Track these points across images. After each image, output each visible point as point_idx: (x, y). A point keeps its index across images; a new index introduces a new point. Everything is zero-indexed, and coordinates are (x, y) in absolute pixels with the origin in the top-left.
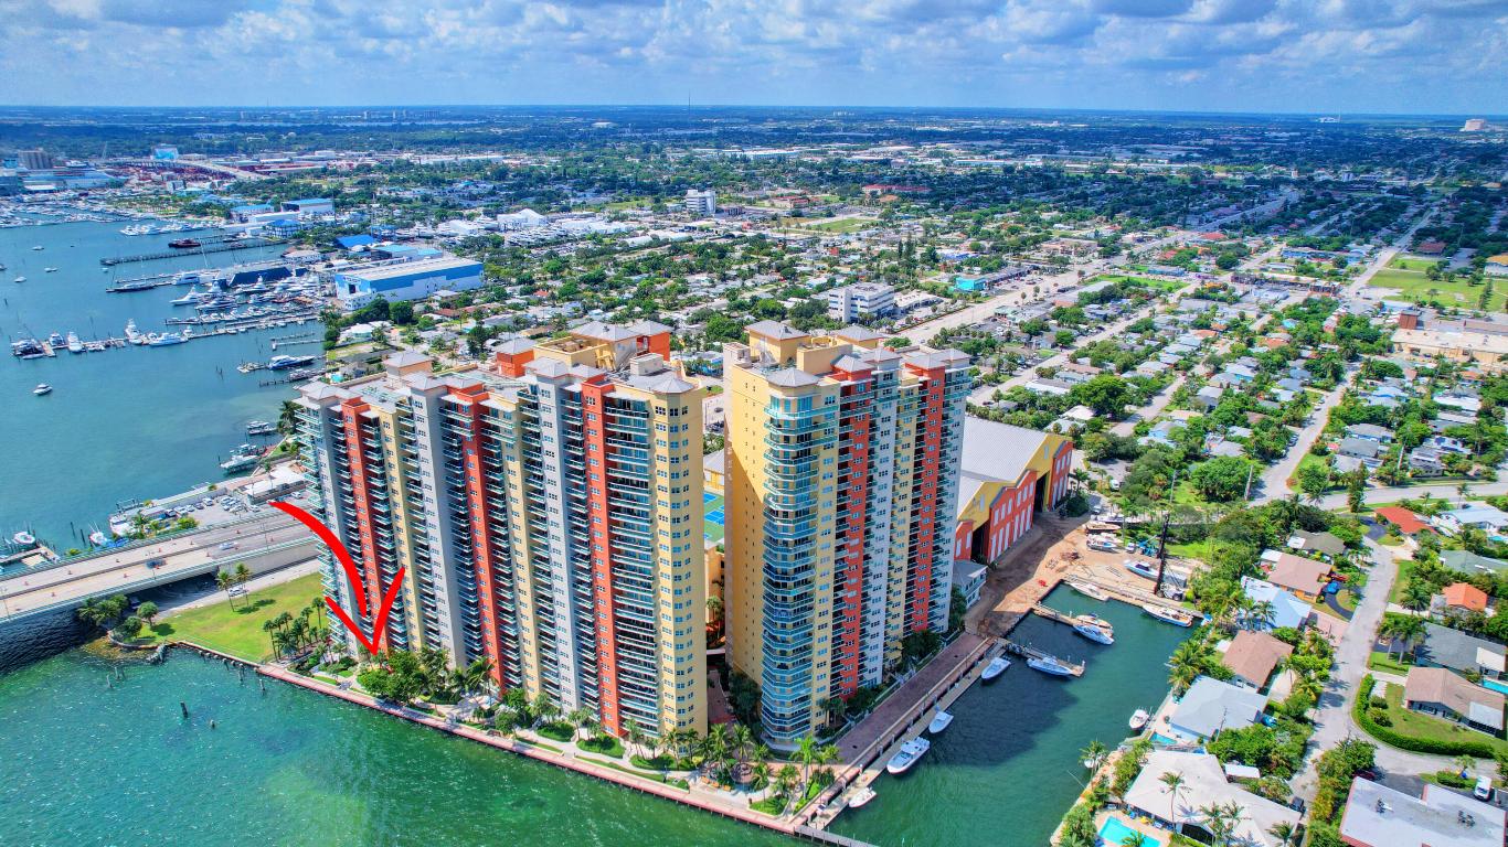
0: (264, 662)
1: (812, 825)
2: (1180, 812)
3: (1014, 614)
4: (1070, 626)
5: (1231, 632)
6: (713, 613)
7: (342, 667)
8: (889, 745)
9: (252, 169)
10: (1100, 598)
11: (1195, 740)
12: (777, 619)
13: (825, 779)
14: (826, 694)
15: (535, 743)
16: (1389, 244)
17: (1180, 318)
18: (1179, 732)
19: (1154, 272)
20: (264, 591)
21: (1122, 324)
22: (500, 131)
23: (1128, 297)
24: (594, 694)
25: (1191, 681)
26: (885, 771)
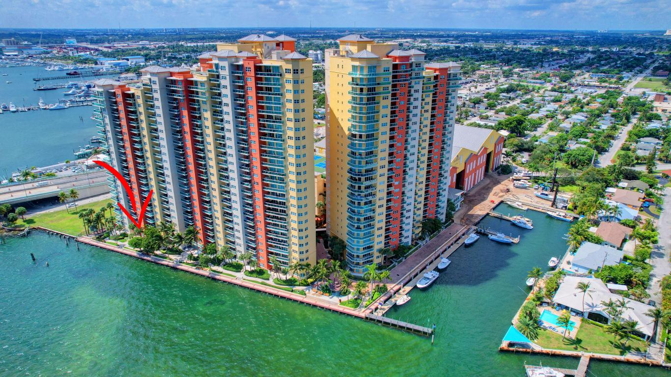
0: (80, 235)
1: (375, 314)
2: (588, 307)
3: (479, 215)
4: (510, 221)
5: (596, 223)
6: (320, 211)
7: (121, 237)
8: (417, 275)
9: (110, 47)
10: (523, 208)
11: (586, 272)
12: (355, 199)
13: (382, 290)
14: (382, 246)
15: (221, 273)
16: (641, 72)
17: (546, 98)
18: (576, 268)
19: (531, 82)
20: (86, 205)
21: (518, 101)
22: (224, 35)
23: (520, 90)
24: (253, 245)
25: (580, 244)
26: (415, 287)
